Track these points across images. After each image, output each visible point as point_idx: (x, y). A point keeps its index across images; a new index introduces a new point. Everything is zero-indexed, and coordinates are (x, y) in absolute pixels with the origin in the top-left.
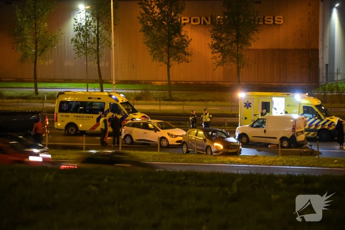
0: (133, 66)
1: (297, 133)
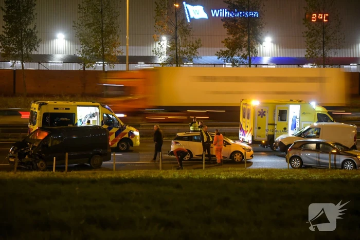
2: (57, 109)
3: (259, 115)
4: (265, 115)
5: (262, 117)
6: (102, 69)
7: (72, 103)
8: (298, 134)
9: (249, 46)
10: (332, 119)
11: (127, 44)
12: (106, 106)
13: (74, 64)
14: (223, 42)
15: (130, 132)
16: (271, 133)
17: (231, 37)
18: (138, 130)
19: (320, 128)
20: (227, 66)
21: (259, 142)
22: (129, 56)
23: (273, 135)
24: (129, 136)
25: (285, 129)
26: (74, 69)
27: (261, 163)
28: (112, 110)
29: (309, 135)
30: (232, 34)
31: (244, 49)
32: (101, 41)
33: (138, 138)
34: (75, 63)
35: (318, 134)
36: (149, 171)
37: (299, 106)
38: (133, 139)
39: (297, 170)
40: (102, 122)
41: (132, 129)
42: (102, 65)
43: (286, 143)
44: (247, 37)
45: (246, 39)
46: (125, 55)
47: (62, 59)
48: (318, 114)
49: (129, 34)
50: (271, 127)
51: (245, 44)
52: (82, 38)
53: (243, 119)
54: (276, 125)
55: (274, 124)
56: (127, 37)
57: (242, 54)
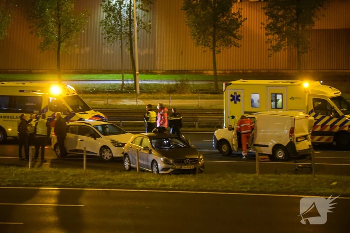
0: (182, 53)
1: (297, 138)
3: (231, 100)
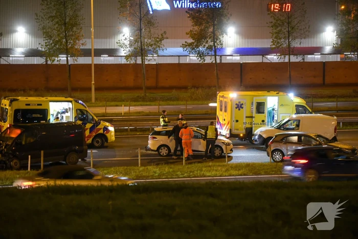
2: (29, 105)
3: (236, 108)
4: (242, 108)
5: (239, 110)
6: (66, 63)
7: (44, 99)
8: (277, 126)
9: (214, 37)
10: (310, 110)
11: (93, 37)
12: (80, 101)
13: (36, 58)
14: (187, 34)
15: (105, 127)
16: (248, 126)
17: (196, 28)
18: (112, 125)
19: (300, 120)
20: (191, 58)
21: (237, 136)
22: (94, 49)
23: (252, 128)
24: (104, 131)
25: (263, 121)
26: (36, 63)
27: (241, 156)
28: (85, 105)
29: (288, 127)
30: (197, 25)
31: (209, 40)
32: (64, 34)
33: (113, 134)
34: (36, 56)
35: (298, 126)
36: (128, 168)
37: (277, 98)
38: (108, 135)
39: (279, 164)
40: (75, 117)
41: (107, 124)
42: (65, 59)
43: (265, 136)
44: (212, 28)
45: (211, 30)
46: (91, 48)
47: (23, 53)
48: (296, 105)
49: (94, 27)
50: (249, 120)
51: (210, 34)
52: (44, 31)
53: (220, 112)
54: (254, 117)
55: (252, 117)
56: (92, 30)
57: (207, 45)
